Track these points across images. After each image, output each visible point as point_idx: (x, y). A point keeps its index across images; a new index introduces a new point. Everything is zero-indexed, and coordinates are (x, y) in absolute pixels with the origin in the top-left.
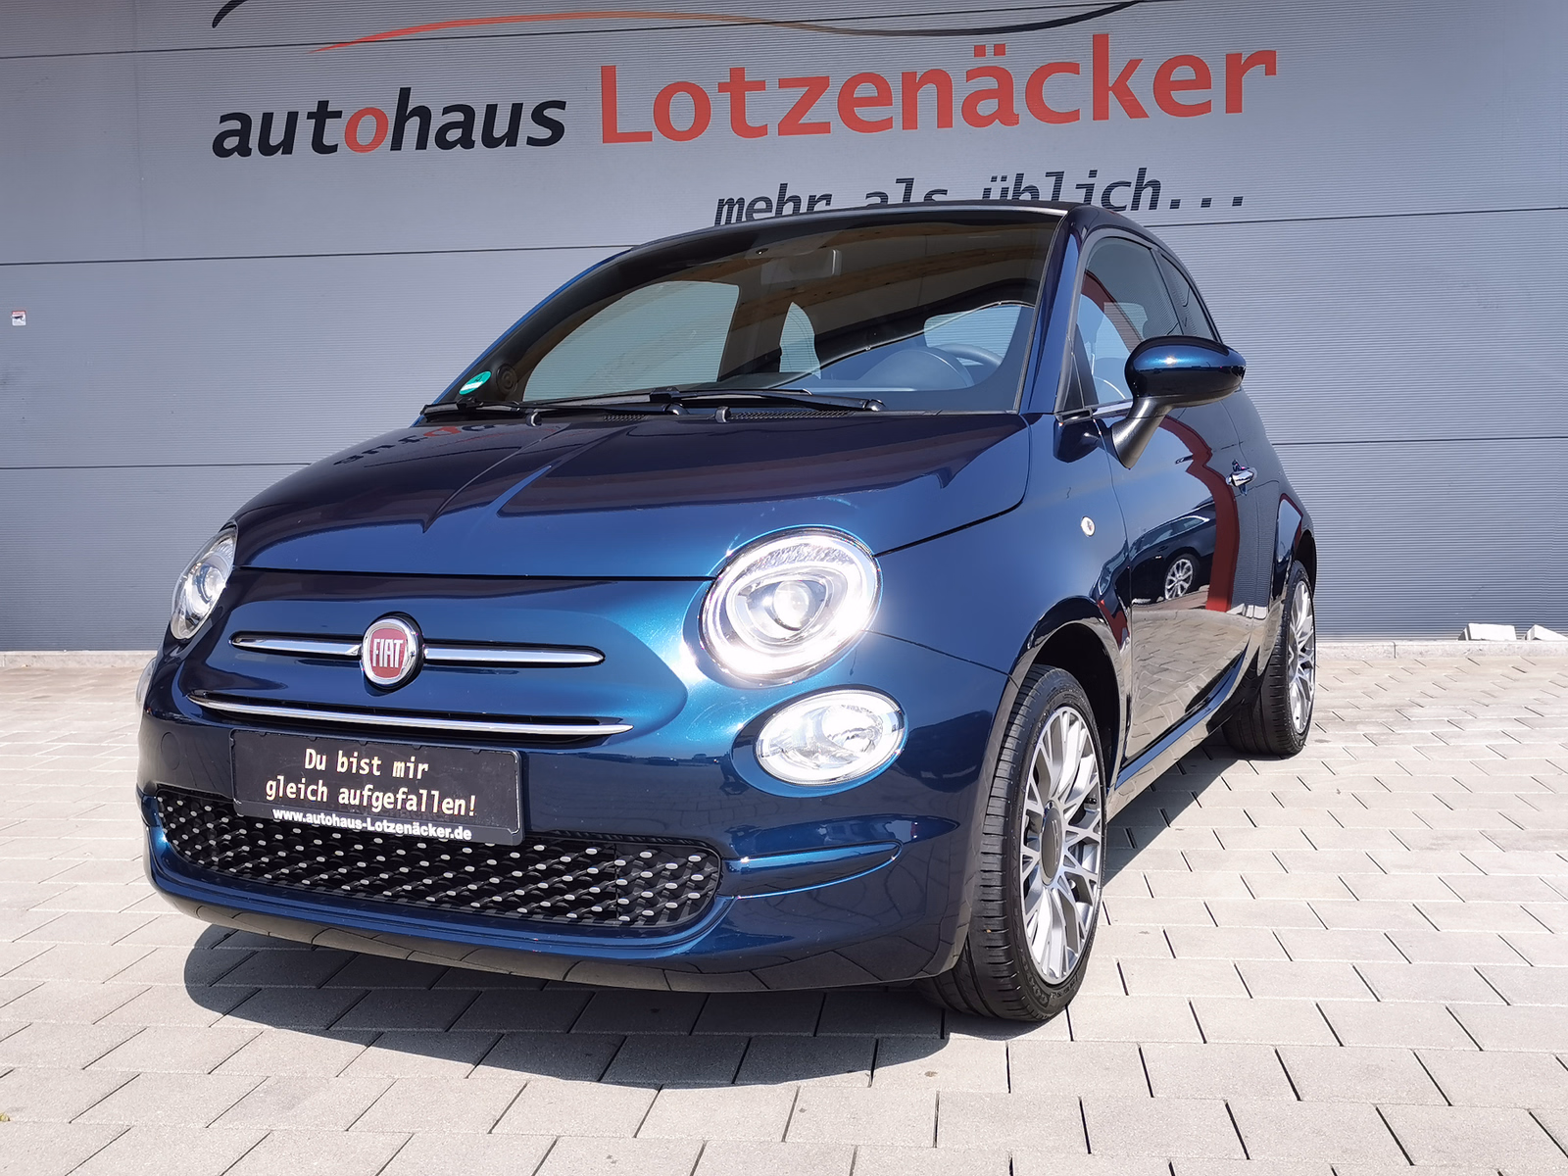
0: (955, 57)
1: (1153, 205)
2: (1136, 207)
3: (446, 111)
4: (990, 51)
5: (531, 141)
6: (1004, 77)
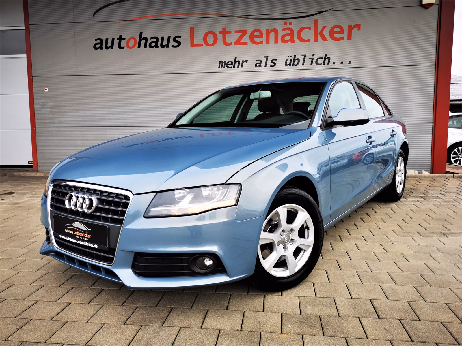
0: (279, 25)
1: (328, 63)
2: (324, 64)
3: (152, 38)
4: (288, 24)
5: (173, 46)
6: (291, 30)
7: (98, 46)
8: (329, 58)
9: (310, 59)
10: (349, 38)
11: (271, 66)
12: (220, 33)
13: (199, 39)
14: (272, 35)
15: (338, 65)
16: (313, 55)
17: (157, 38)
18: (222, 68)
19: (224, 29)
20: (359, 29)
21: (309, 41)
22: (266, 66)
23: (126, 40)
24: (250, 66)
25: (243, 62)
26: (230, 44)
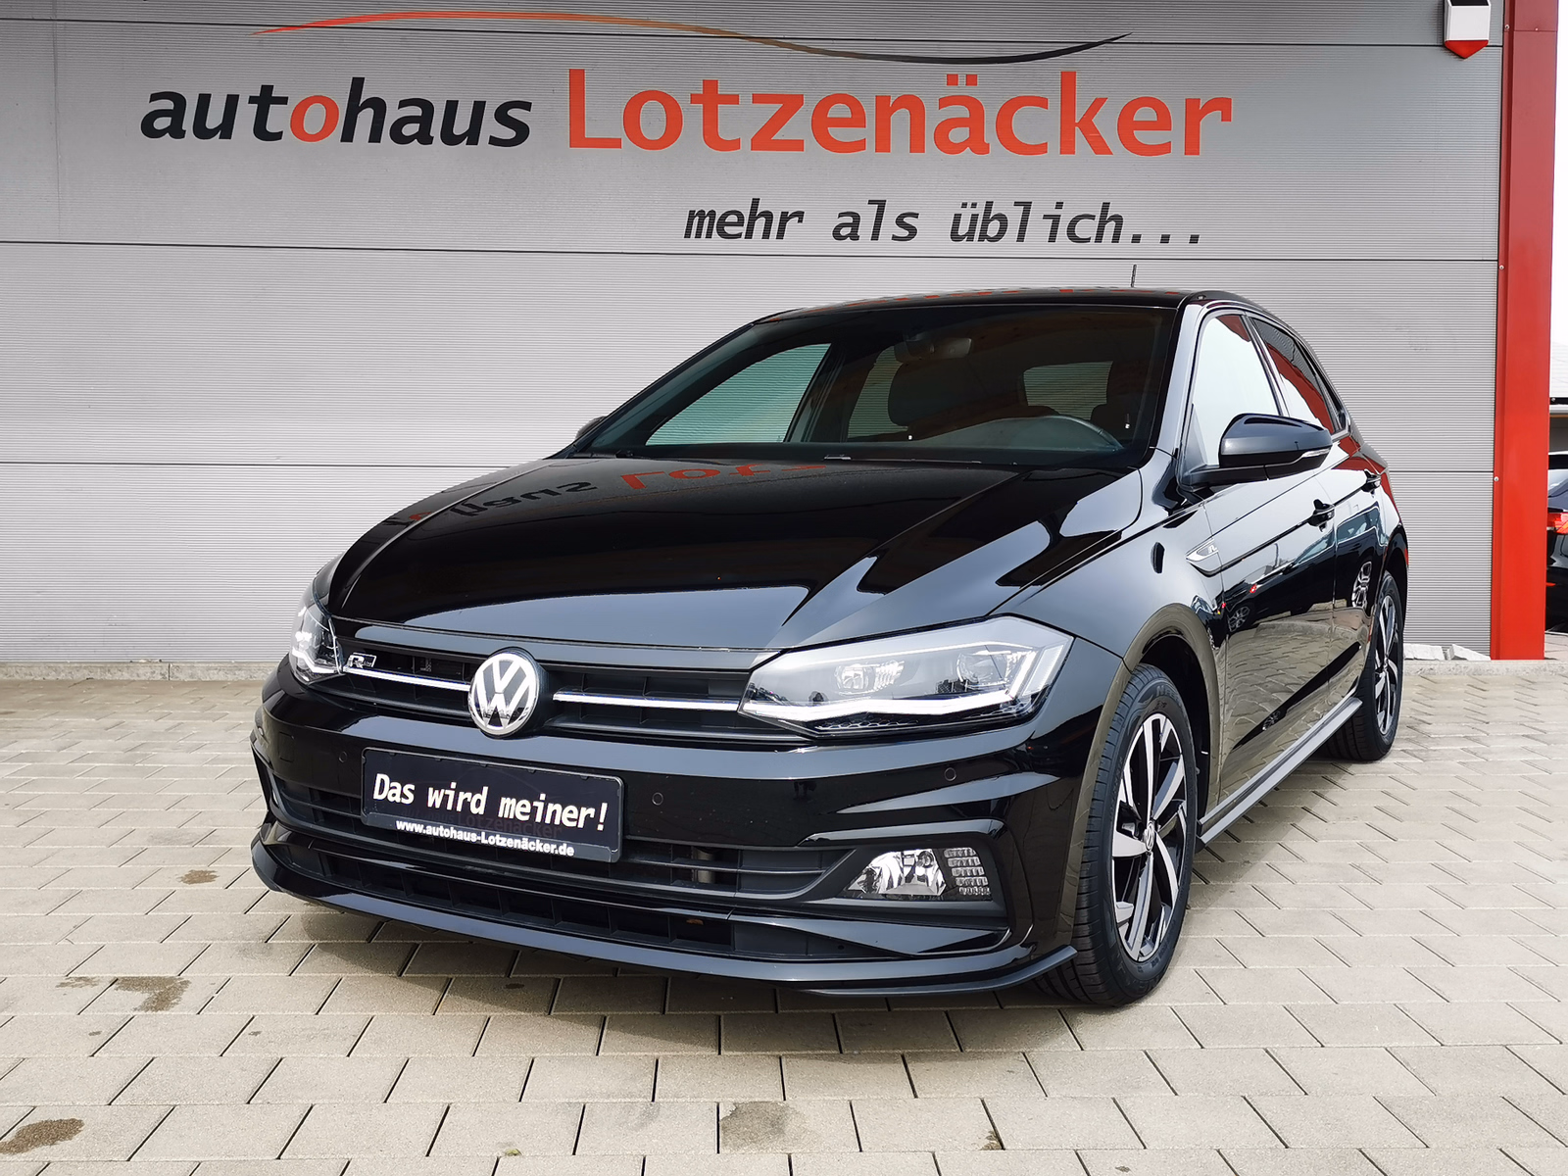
0: (929, 85)
1: (1116, 239)
2: (1099, 239)
3: (403, 104)
4: (962, 80)
5: (494, 141)
6: (975, 107)
7: (162, 123)
8: (1118, 219)
9: (1046, 217)
10: (1192, 147)
11: (895, 238)
12: (695, 99)
13: (604, 117)
14: (901, 120)
15: (1150, 244)
16: (1059, 205)
17: (427, 107)
18: (698, 235)
19: (710, 86)
20: (1226, 117)
21: (1041, 149)
22: (875, 236)
23: (292, 104)
24: (812, 234)
25: (785, 218)
26: (735, 145)
